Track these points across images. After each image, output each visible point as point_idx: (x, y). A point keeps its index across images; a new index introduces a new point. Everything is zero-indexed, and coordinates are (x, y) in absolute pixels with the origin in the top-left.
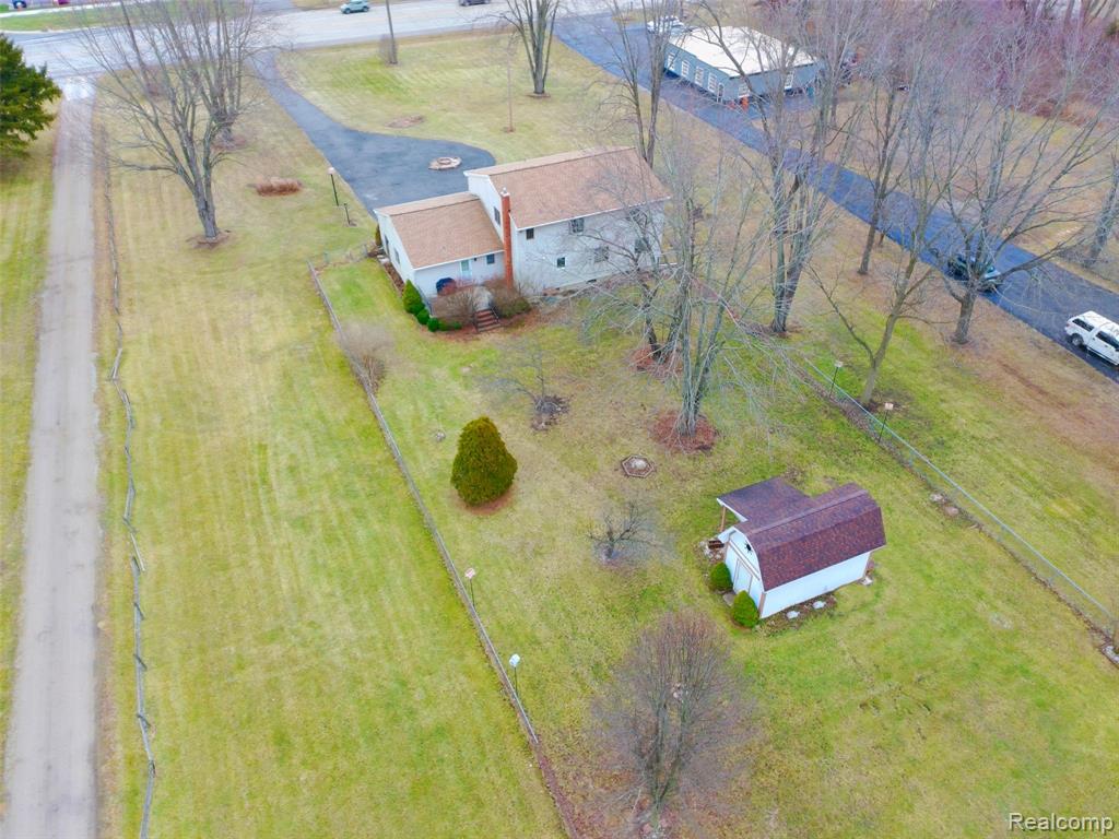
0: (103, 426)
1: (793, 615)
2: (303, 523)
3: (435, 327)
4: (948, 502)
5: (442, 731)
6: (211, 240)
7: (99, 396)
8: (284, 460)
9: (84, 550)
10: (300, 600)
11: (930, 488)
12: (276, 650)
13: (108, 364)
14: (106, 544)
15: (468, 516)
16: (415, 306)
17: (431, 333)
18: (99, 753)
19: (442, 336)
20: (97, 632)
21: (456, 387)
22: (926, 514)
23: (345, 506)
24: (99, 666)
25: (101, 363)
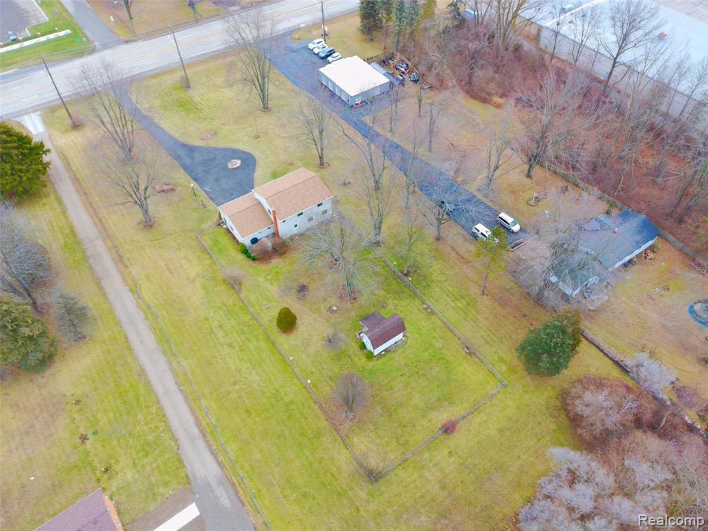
0: (146, 318)
1: (383, 353)
2: (231, 345)
3: (254, 259)
4: (428, 307)
5: (291, 402)
6: (148, 224)
7: (138, 306)
8: (216, 323)
9: (163, 365)
10: (239, 371)
11: (424, 303)
12: (237, 387)
13: (135, 290)
14: (169, 362)
15: (284, 336)
16: (245, 251)
17: (252, 262)
18: (198, 424)
19: (257, 262)
20: (181, 391)
21: (268, 285)
22: (422, 312)
23: (243, 338)
24: (186, 401)
25: (131, 290)
